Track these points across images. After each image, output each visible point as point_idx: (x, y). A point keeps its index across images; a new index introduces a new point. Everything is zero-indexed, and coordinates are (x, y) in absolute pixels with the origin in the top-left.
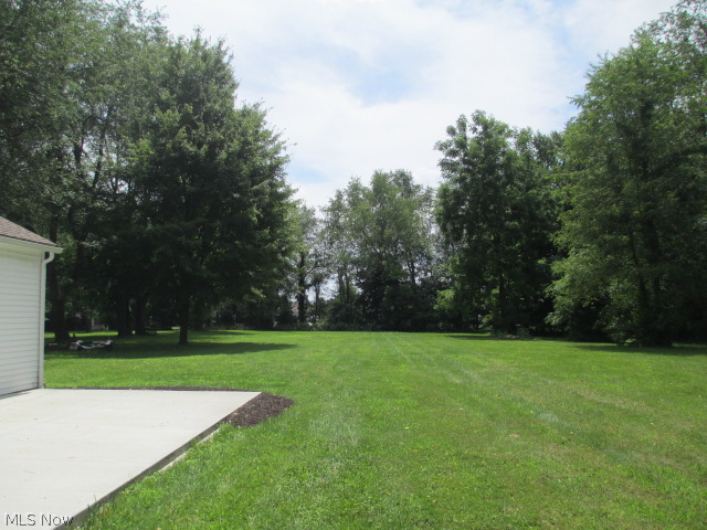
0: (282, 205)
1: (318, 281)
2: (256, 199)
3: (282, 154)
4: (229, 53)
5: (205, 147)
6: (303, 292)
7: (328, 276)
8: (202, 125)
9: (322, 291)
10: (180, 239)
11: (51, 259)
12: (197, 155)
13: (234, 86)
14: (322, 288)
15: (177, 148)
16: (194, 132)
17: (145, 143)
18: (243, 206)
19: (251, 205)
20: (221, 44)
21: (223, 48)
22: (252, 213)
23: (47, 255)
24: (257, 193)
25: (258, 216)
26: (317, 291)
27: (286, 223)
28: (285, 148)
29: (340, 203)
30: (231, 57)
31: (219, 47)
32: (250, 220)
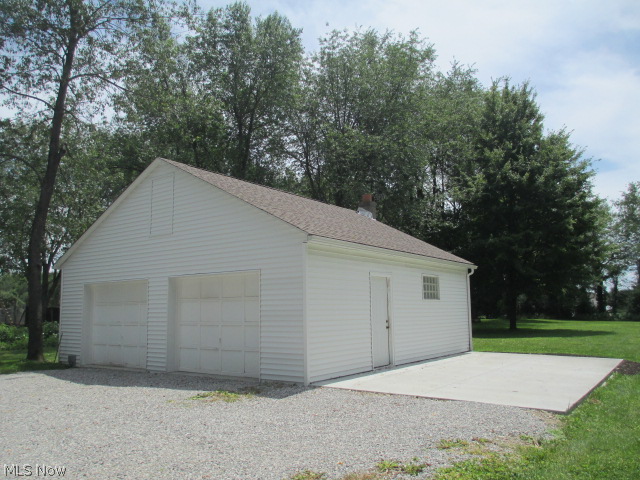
0: (592, 213)
1: (615, 273)
2: (571, 211)
3: (588, 169)
4: (533, 92)
5: (527, 174)
6: (602, 283)
7: (625, 268)
8: (521, 157)
9: (620, 281)
10: (514, 247)
11: (472, 273)
12: (520, 181)
13: (540, 118)
14: (620, 279)
15: (505, 178)
16: (515, 163)
17: (479, 176)
18: (561, 218)
19: (567, 216)
20: (525, 86)
21: (528, 90)
22: (568, 223)
23: (469, 271)
24: (571, 206)
25: (574, 224)
26: (616, 283)
27: (596, 228)
28: (590, 164)
29: (634, 196)
30: (535, 95)
31: (524, 90)
32: (566, 228)
